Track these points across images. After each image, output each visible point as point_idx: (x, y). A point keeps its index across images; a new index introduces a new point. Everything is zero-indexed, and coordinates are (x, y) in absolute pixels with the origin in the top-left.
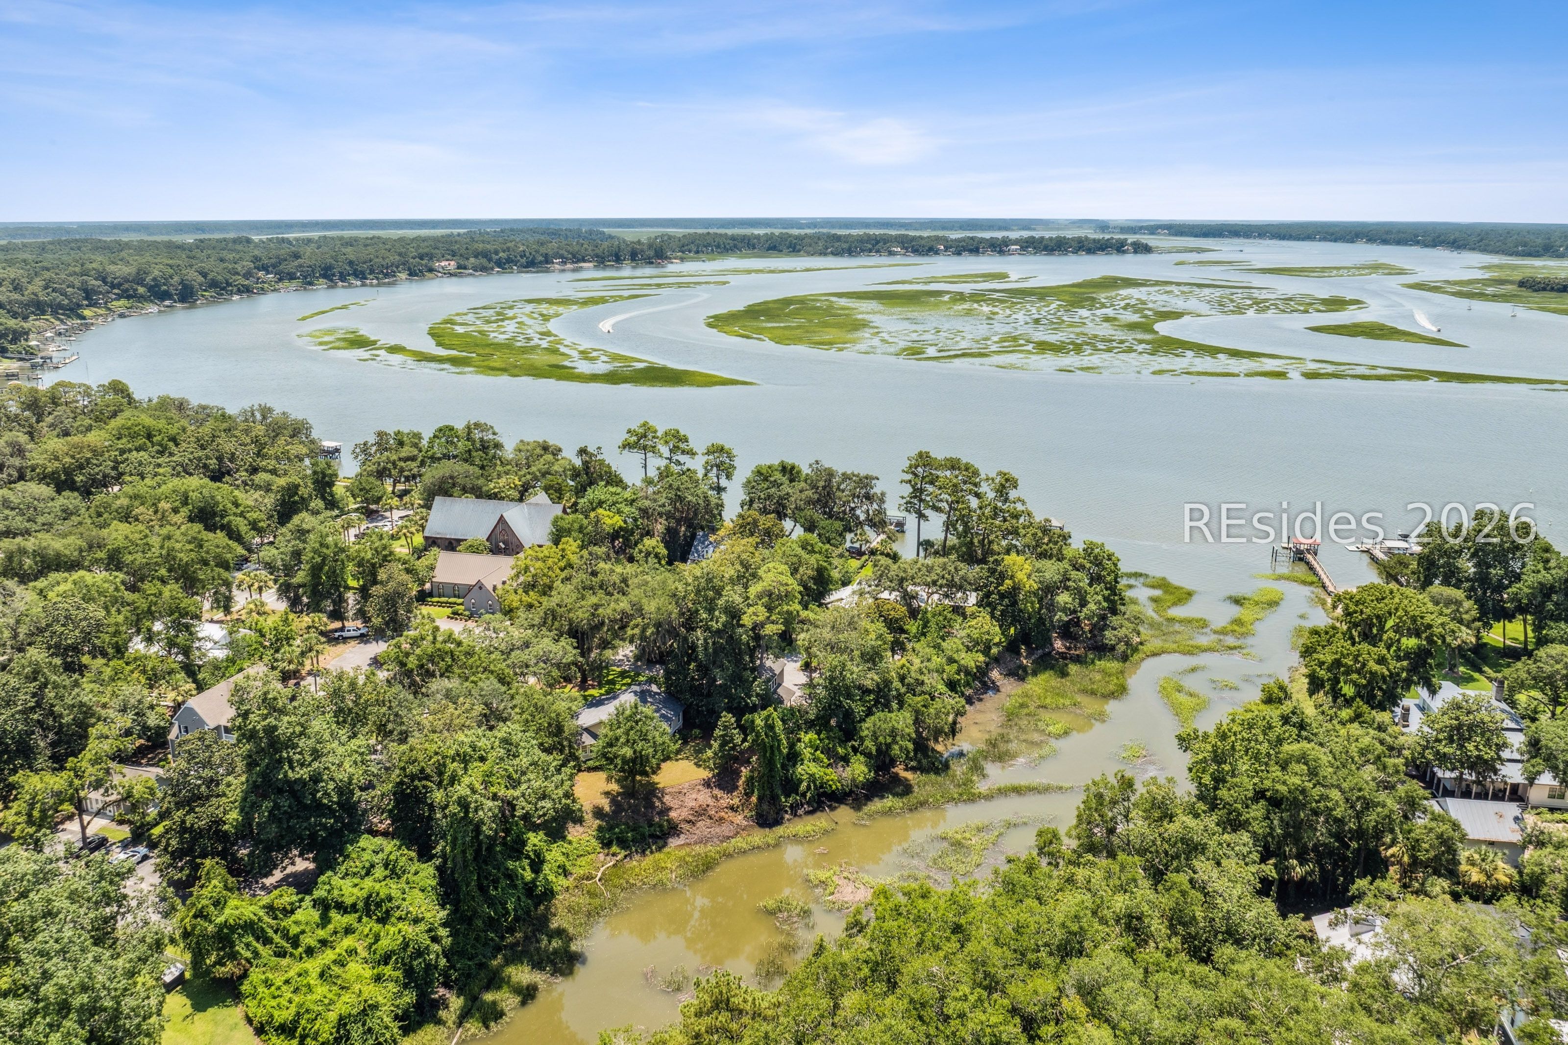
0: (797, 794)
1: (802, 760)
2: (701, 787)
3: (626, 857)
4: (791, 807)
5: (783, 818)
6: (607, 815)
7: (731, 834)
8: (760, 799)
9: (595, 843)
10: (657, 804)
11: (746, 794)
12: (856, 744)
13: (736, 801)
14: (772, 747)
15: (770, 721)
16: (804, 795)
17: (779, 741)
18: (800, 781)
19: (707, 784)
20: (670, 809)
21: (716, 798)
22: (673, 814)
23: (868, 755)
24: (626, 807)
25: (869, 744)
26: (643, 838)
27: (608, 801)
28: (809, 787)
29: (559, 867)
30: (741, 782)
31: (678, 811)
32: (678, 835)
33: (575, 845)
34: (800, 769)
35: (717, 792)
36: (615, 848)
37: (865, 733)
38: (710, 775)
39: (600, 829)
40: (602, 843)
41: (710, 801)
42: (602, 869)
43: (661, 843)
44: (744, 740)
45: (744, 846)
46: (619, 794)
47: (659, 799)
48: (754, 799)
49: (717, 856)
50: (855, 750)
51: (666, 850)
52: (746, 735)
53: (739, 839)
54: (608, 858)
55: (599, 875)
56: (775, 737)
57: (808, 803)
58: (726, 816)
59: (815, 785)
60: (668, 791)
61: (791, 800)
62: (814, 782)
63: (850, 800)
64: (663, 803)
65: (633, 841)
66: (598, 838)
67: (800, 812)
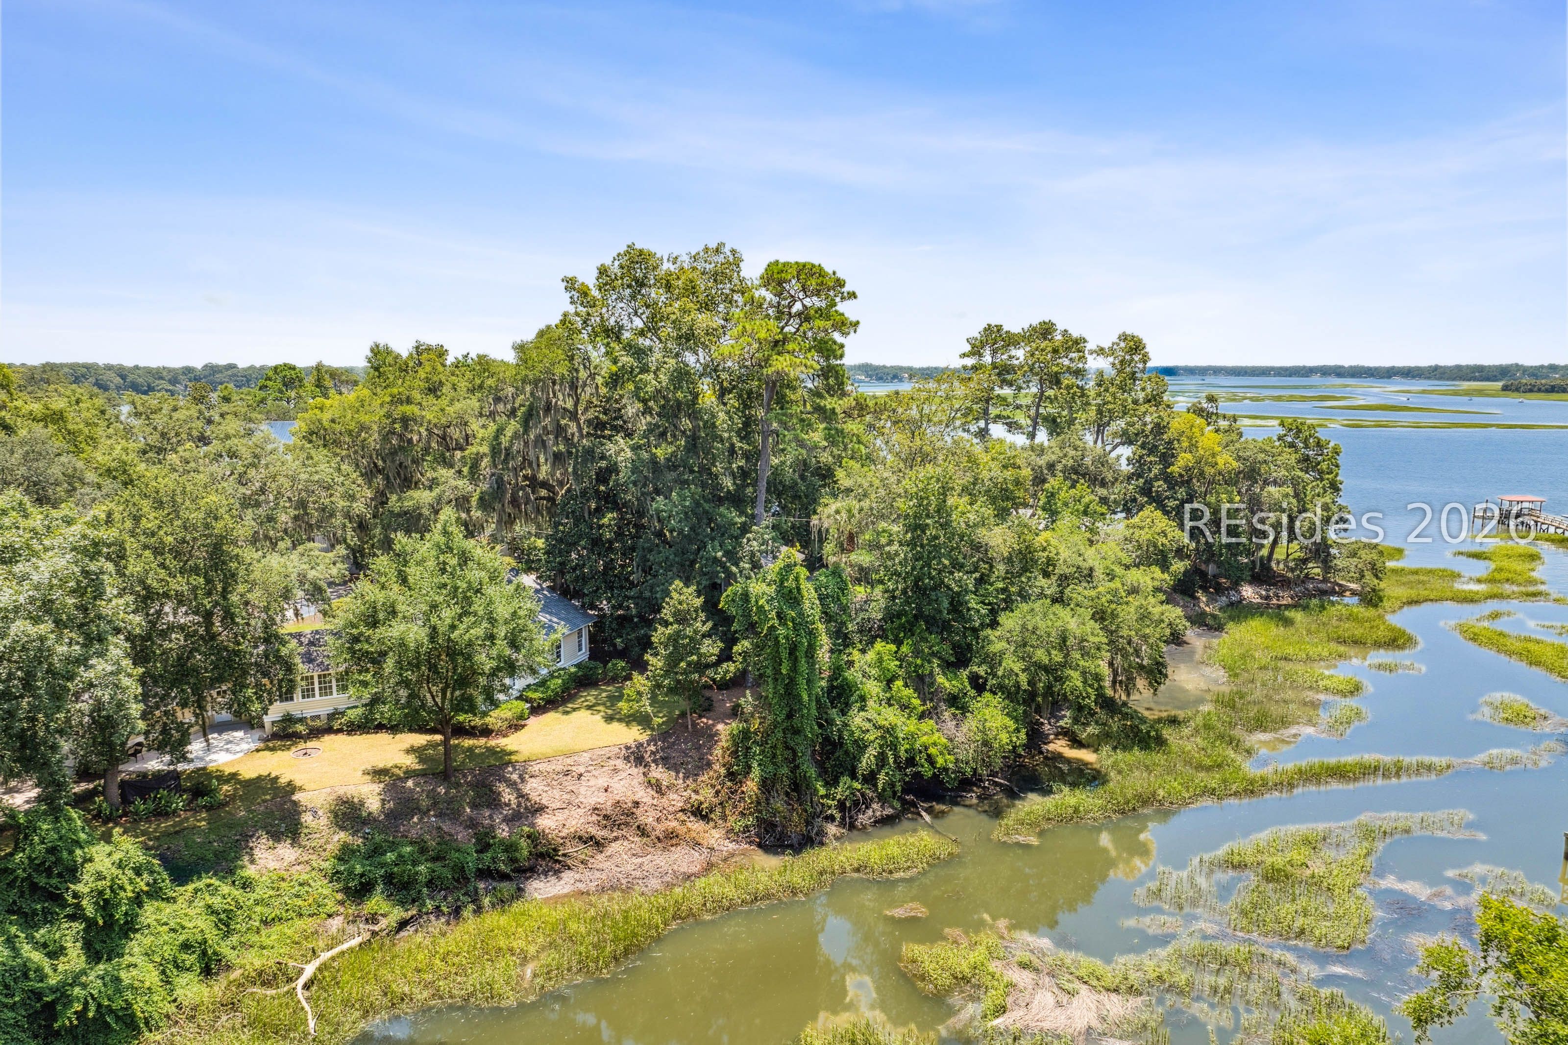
0: (854, 777)
1: (863, 699)
2: (620, 763)
3: (403, 925)
4: (841, 806)
5: (821, 833)
6: (369, 820)
7: (694, 869)
8: (767, 785)
9: (323, 888)
10: (508, 796)
11: (731, 775)
12: (982, 670)
13: (707, 795)
14: (793, 649)
15: (790, 583)
16: (870, 778)
17: (812, 634)
18: (861, 746)
19: (636, 756)
20: (540, 809)
21: (658, 788)
22: (545, 822)
23: (1011, 694)
24: (425, 803)
25: (1012, 664)
26: (461, 877)
27: (377, 788)
28: (881, 759)
29: (186, 946)
30: (718, 752)
31: (560, 816)
32: (557, 873)
33: (260, 892)
34: (857, 720)
35: (658, 773)
36: (376, 902)
37: (997, 646)
38: (644, 738)
39: (345, 854)
40: (346, 890)
41: (645, 796)
42: (325, 956)
43: (506, 887)
44: (725, 656)
45: (730, 891)
46: (410, 774)
47: (512, 785)
48: (751, 786)
49: (658, 919)
50: (978, 685)
51: (517, 906)
52: (730, 641)
53: (715, 877)
54: (352, 928)
55: (310, 970)
56: (802, 625)
57: (882, 798)
58: (682, 830)
59: (896, 757)
60: (535, 768)
61: (840, 792)
62: (894, 747)
63: (972, 798)
64: (521, 795)
65: (430, 883)
66: (335, 876)
67: (863, 819)
